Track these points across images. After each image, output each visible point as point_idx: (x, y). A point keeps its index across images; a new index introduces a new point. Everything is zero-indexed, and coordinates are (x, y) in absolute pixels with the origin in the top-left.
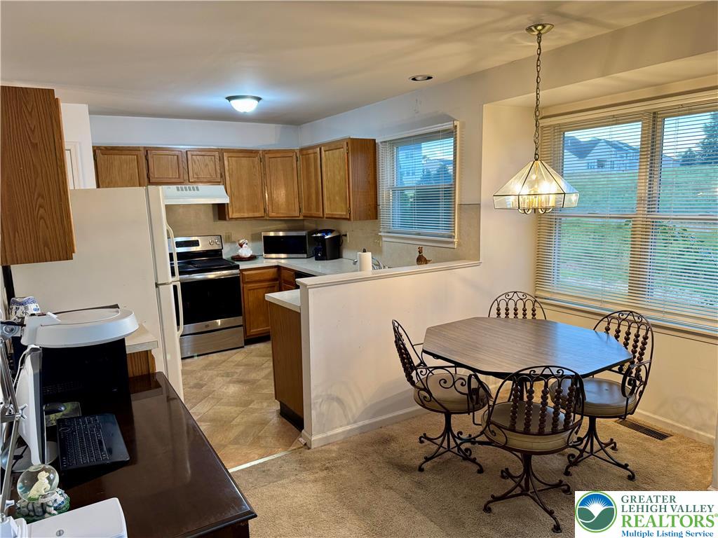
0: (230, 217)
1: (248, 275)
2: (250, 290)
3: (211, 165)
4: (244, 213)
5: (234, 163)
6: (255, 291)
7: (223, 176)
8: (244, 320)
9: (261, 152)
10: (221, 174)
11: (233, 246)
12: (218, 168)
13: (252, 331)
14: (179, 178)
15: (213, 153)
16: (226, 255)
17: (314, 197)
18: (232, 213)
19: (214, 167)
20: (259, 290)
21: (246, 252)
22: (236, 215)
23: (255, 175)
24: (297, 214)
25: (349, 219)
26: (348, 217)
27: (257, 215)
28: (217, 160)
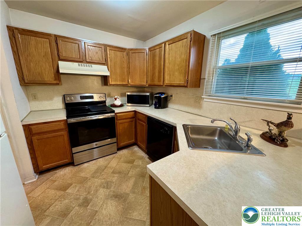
0: (110, 84)
1: (119, 116)
2: (120, 124)
3: (100, 53)
4: (117, 82)
5: (113, 54)
6: (123, 124)
7: (106, 60)
8: (117, 139)
9: (127, 50)
10: (105, 59)
11: (111, 99)
12: (104, 55)
13: (121, 144)
14: (80, 58)
15: (101, 46)
16: (108, 103)
17: (157, 74)
18: (111, 82)
19: (101, 54)
20: (125, 124)
21: (118, 102)
22: (113, 83)
23: (124, 62)
24: (145, 84)
25: (186, 87)
26: (186, 85)
27: (124, 83)
28: (103, 51)
